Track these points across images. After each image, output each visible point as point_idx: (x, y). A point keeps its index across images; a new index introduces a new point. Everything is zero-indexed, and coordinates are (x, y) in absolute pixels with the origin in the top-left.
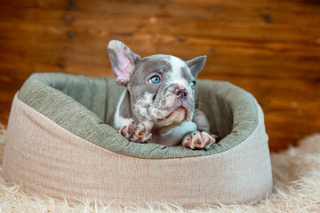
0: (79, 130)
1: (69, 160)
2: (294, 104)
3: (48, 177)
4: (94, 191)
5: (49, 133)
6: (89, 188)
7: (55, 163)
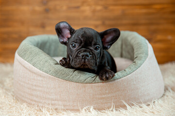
0: (45, 69)
1: (41, 86)
2: (170, 37)
3: (32, 95)
4: (56, 102)
5: (30, 71)
6: (54, 100)
7: (34, 88)
